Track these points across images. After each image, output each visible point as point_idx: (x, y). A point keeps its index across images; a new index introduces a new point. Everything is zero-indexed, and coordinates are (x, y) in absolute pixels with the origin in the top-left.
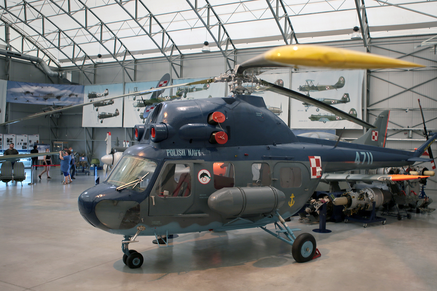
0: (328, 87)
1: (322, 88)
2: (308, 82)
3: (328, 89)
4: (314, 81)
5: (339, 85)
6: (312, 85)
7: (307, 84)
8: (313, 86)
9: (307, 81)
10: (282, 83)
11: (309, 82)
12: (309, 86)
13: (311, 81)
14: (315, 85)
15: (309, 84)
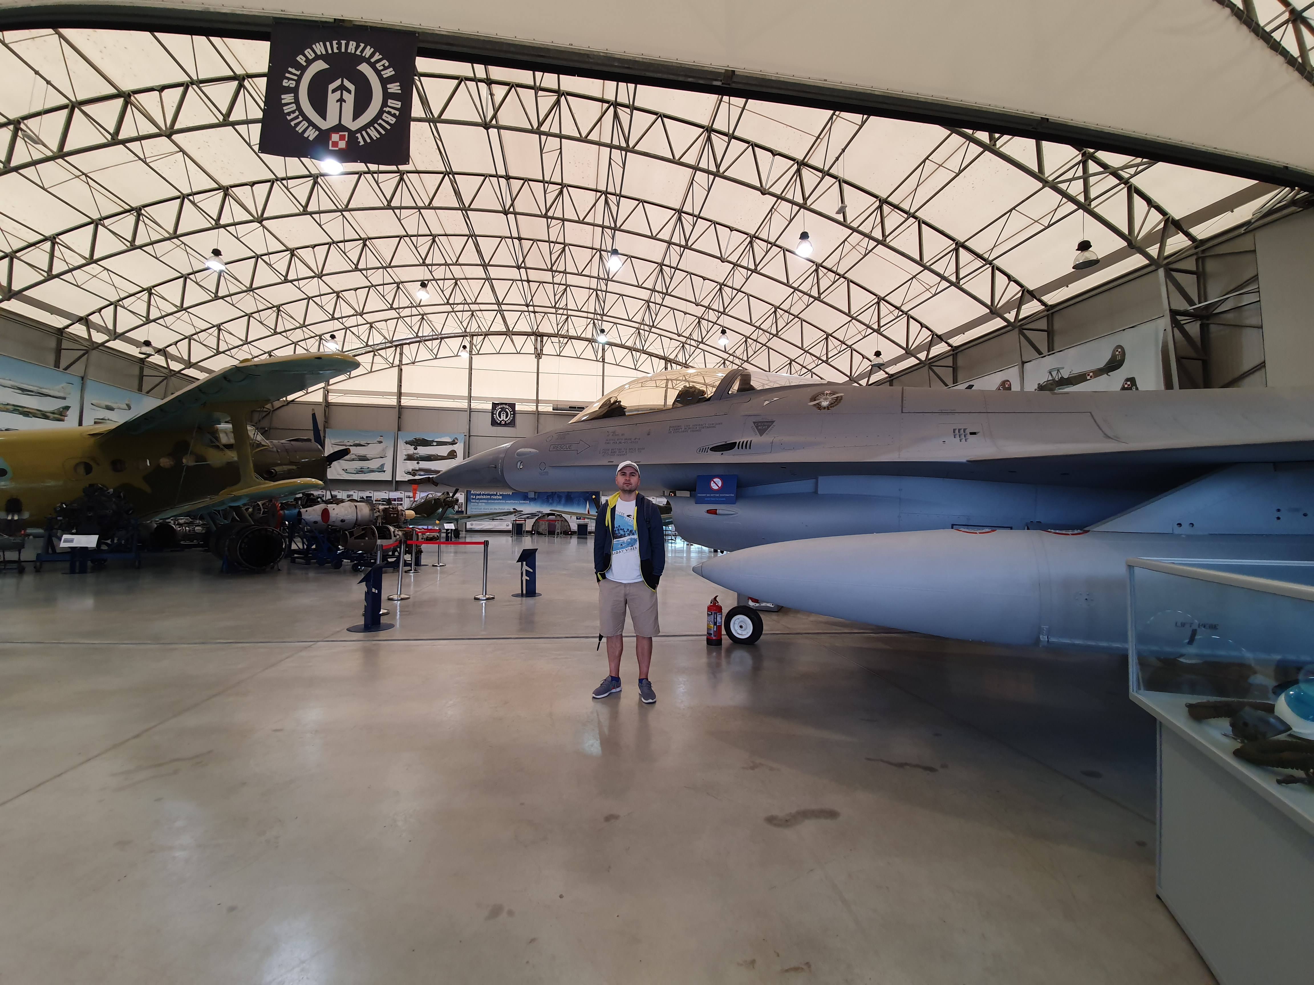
0: (1091, 374)
1: (1081, 378)
2: (1052, 373)
3: (1091, 377)
4: (1063, 368)
5: (1114, 364)
6: (1060, 376)
7: (1050, 378)
8: (1062, 377)
9: (1050, 373)
10: (1008, 385)
11: (1054, 373)
12: (1054, 380)
13: (1058, 370)
14: (1066, 376)
15: (1054, 376)
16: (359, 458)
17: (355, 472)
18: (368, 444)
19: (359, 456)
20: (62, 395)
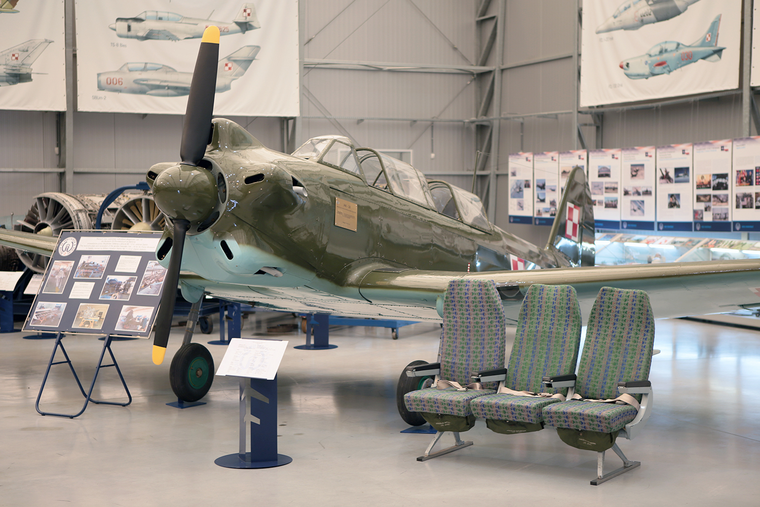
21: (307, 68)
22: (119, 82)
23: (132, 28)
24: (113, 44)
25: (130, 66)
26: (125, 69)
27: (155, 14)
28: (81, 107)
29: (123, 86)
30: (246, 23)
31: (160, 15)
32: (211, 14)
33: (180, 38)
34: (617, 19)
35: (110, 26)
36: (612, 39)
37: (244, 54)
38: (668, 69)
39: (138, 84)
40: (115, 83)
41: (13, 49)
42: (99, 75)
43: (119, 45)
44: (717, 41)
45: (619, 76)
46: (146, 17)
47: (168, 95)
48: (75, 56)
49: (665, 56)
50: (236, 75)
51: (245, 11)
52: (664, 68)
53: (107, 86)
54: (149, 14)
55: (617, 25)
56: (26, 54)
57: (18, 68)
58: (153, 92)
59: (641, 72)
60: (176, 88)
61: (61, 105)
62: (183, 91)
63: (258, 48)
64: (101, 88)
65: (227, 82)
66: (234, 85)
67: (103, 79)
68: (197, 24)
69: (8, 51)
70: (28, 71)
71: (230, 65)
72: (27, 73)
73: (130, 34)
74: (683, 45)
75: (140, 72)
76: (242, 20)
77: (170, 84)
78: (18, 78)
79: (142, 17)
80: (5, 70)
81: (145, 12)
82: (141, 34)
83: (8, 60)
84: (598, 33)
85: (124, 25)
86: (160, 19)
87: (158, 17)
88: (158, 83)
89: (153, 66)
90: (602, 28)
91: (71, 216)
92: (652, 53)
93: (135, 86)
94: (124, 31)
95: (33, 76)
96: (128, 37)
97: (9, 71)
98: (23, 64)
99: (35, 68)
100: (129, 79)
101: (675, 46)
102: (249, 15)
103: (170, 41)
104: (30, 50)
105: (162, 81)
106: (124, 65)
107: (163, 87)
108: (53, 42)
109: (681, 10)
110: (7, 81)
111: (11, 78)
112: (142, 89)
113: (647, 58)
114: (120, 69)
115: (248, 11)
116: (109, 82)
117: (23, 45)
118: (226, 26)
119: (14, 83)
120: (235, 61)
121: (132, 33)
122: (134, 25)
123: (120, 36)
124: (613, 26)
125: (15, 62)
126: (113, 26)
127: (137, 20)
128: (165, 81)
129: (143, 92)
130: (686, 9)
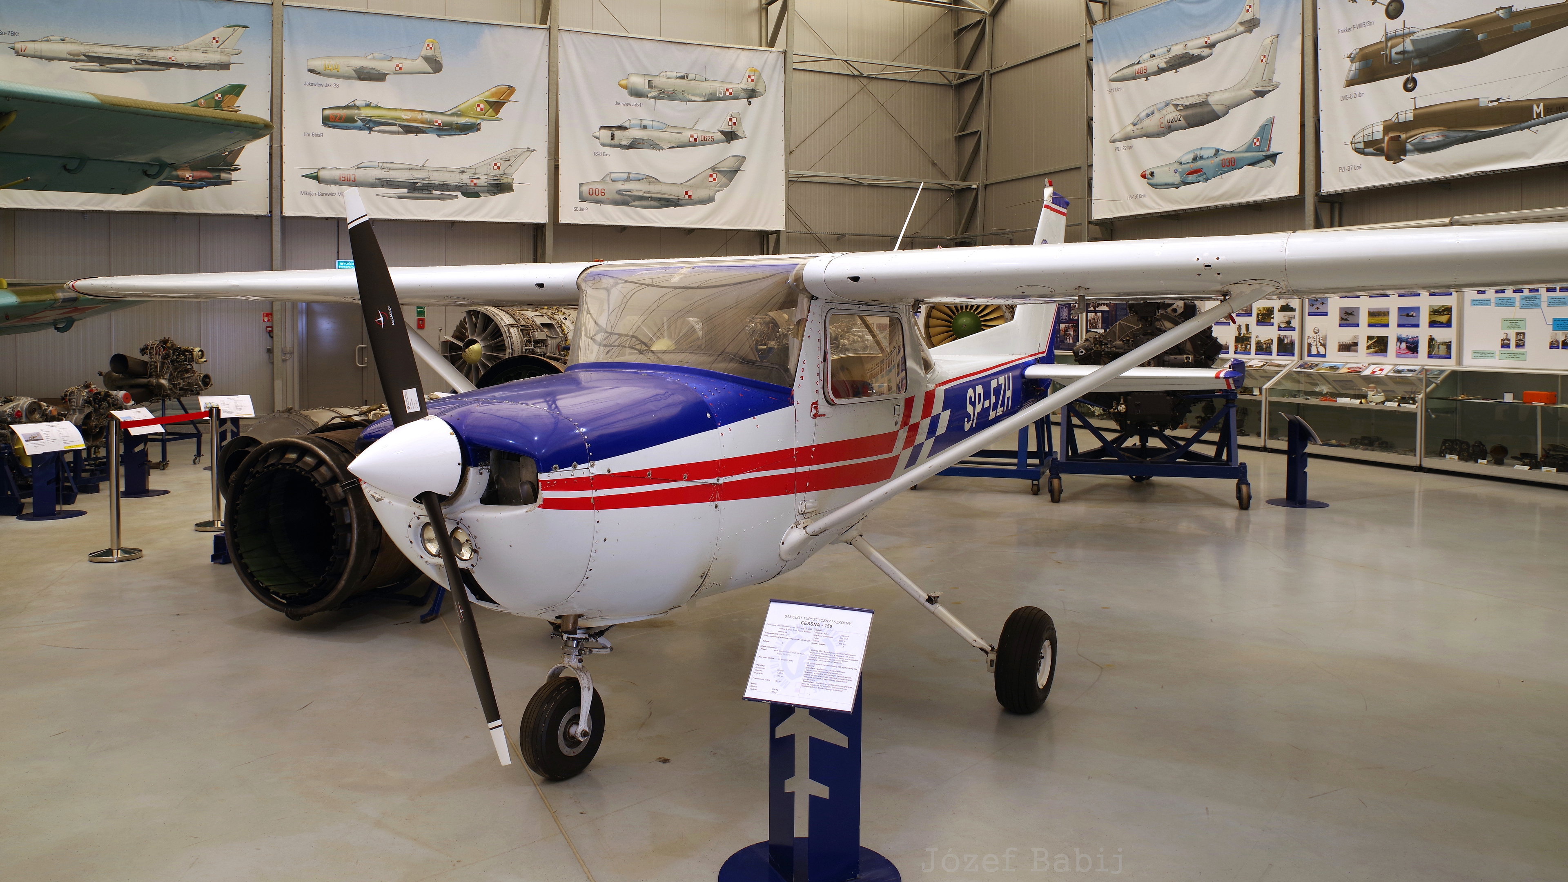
16: (1185, 118)
17: (1177, 179)
18: (1212, 46)
19: (1186, 107)
20: (215, 57)
21: (792, 182)
22: (602, 193)
23: (616, 137)
24: (596, 153)
25: (612, 175)
26: (608, 179)
27: (639, 122)
28: (563, 219)
29: (605, 197)
30: (731, 132)
31: (645, 123)
32: (696, 123)
33: (664, 147)
34: (1137, 127)
35: (594, 134)
36: (1131, 147)
37: (728, 165)
38: (1204, 176)
39: (619, 194)
40: (597, 194)
41: (494, 158)
42: (581, 185)
43: (602, 154)
44: (1269, 146)
45: (1140, 186)
46: (630, 125)
47: (651, 207)
48: (557, 168)
49: (1199, 164)
50: (720, 187)
51: (731, 120)
52: (1199, 176)
53: (590, 196)
54: (633, 122)
55: (1137, 132)
56: (508, 163)
57: (499, 178)
58: (636, 203)
59: (1170, 180)
60: (659, 199)
61: (541, 216)
62: (666, 203)
63: (744, 157)
64: (583, 199)
65: (712, 194)
66: (718, 196)
67: (585, 189)
68: (681, 133)
69: (490, 160)
70: (510, 181)
71: (714, 176)
72: (509, 183)
73: (613, 142)
74: (1222, 150)
75: (623, 183)
76: (728, 129)
77: (653, 195)
78: (499, 188)
79: (627, 125)
80: (486, 180)
81: (629, 120)
82: (624, 143)
83: (490, 169)
84: (1113, 142)
85: (608, 133)
86: (645, 127)
87: (642, 125)
88: (641, 194)
89: (636, 175)
90: (1117, 136)
91: (502, 331)
92: (1184, 160)
93: (618, 197)
94: (608, 140)
95: (514, 187)
96: (611, 146)
97: (490, 181)
98: (505, 174)
99: (517, 178)
100: (611, 189)
101: (1213, 152)
102: (734, 124)
103: (654, 150)
104: (512, 159)
105: (645, 192)
106: (607, 175)
107: (646, 198)
108: (536, 150)
109: (1220, 114)
110: (488, 192)
111: (492, 189)
112: (624, 200)
113: (1176, 166)
114: (603, 179)
115: (734, 120)
116: (591, 194)
117: (505, 154)
118: (711, 135)
119: (495, 193)
120: (719, 171)
121: (616, 142)
122: (618, 133)
123: (603, 145)
124: (1132, 134)
125: (497, 172)
126: (597, 134)
127: (621, 128)
128: (649, 192)
129: (625, 203)
130: (1227, 113)
